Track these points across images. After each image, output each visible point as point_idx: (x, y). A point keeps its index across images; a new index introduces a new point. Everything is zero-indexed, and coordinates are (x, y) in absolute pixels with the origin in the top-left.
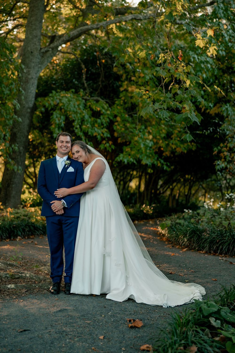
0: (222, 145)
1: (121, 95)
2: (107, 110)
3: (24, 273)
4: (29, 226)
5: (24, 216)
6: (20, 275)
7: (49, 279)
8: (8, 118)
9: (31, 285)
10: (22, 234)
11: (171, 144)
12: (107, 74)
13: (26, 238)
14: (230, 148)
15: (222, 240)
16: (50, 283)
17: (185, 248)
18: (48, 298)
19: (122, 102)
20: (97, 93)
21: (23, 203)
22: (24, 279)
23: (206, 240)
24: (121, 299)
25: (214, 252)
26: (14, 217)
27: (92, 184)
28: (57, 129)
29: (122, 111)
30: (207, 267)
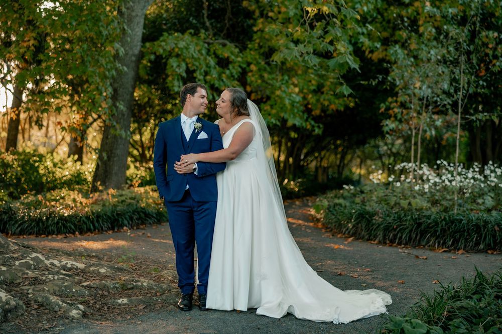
0: (390, 99)
1: (255, 37)
2: (237, 56)
3: (139, 281)
4: (138, 213)
5: (131, 198)
6: (134, 284)
7: (176, 289)
8: (109, 67)
9: (150, 298)
10: (129, 223)
11: (322, 100)
12: (234, 10)
13: (135, 228)
14: (401, 103)
15: (401, 225)
16: (178, 295)
17: (350, 237)
18: (177, 316)
19: (257, 45)
20: (222, 35)
21: (129, 182)
22: (141, 289)
23: (379, 225)
24: (278, 314)
25: (390, 242)
26: (118, 201)
27: (233, 153)
28: (176, 80)
29: (257, 57)
30: (386, 264)
